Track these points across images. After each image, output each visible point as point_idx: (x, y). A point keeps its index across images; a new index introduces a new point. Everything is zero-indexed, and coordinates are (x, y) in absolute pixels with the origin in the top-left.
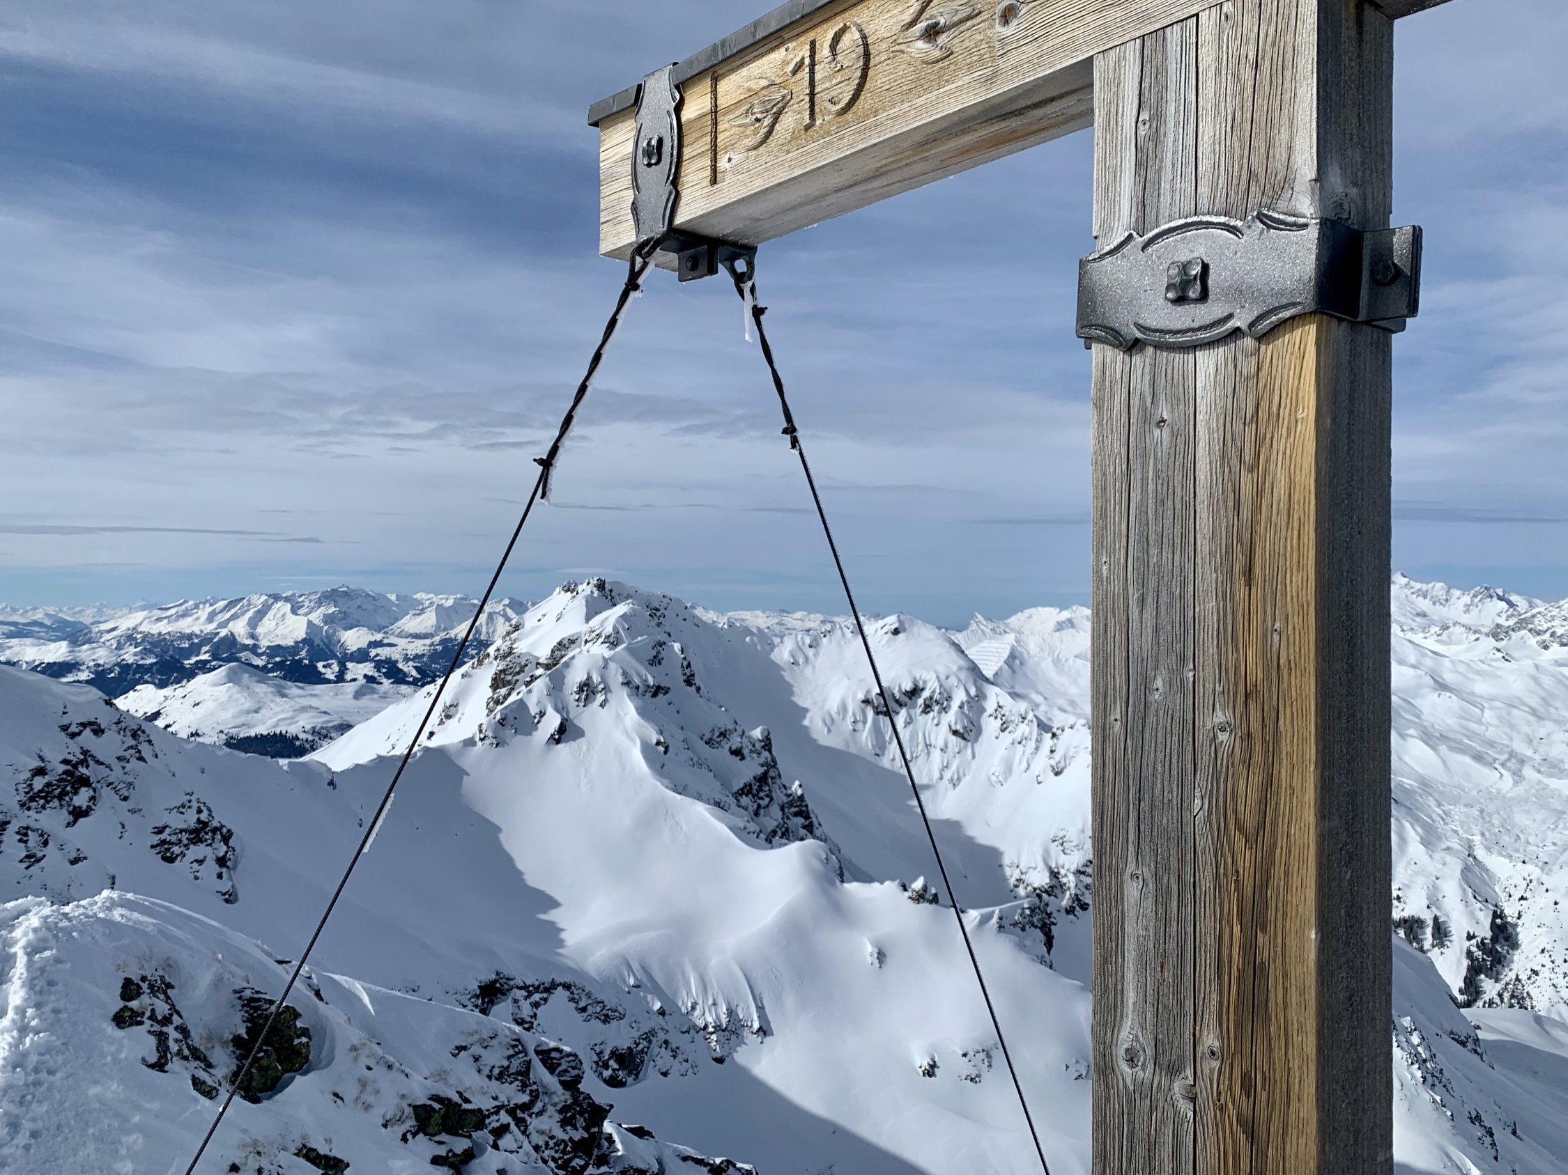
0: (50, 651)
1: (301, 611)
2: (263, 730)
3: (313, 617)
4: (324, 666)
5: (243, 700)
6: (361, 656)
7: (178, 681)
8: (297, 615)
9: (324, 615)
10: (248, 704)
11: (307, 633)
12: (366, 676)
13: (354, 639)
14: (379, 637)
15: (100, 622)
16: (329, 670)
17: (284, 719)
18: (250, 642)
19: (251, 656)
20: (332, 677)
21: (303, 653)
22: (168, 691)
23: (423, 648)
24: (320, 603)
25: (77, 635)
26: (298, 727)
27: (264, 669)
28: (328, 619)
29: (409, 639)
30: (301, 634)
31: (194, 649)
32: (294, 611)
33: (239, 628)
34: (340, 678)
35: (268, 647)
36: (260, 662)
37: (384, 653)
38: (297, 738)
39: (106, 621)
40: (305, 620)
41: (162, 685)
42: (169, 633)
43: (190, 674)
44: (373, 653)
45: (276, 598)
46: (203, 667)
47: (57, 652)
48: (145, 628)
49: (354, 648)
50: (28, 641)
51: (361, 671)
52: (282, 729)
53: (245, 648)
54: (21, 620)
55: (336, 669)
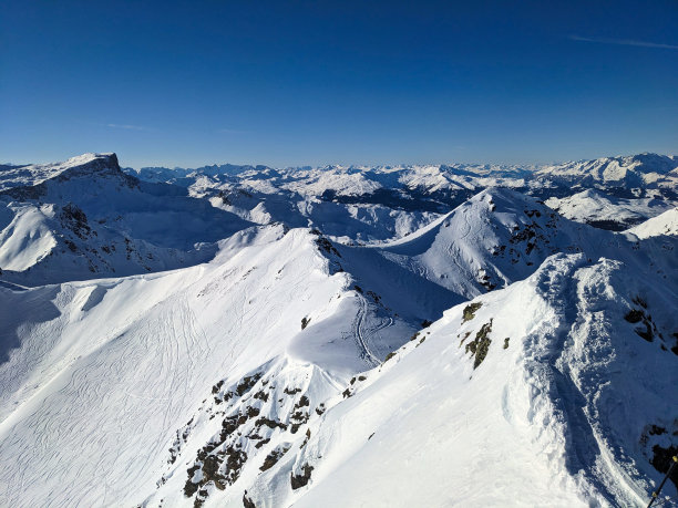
0: (518, 183)
1: (624, 165)
2: (603, 218)
3: (628, 167)
4: (634, 191)
5: (594, 205)
6: (653, 186)
7: (567, 196)
8: (622, 166)
9: (635, 166)
10: (597, 207)
11: (626, 175)
12: (655, 196)
13: (650, 178)
14: (663, 177)
15: (537, 171)
16: (636, 193)
17: (613, 214)
18: (598, 179)
19: (599, 185)
20: (638, 196)
21: (624, 184)
22: (562, 200)
24: (633, 160)
25: (528, 176)
26: (620, 218)
27: (605, 191)
28: (636, 168)
30: (623, 175)
31: (574, 182)
32: (620, 165)
33: (594, 173)
34: (642, 196)
35: (607, 181)
36: (603, 188)
37: (665, 184)
38: (619, 223)
39: (539, 170)
40: (625, 169)
41: (560, 197)
42: (564, 175)
43: (572, 193)
44: (659, 184)
45: (612, 159)
46: (578, 190)
47: (520, 183)
48: (554, 173)
49: (650, 182)
50: (510, 179)
51: (652, 193)
52: (612, 218)
53: (597, 182)
54: (508, 171)
55: (640, 192)
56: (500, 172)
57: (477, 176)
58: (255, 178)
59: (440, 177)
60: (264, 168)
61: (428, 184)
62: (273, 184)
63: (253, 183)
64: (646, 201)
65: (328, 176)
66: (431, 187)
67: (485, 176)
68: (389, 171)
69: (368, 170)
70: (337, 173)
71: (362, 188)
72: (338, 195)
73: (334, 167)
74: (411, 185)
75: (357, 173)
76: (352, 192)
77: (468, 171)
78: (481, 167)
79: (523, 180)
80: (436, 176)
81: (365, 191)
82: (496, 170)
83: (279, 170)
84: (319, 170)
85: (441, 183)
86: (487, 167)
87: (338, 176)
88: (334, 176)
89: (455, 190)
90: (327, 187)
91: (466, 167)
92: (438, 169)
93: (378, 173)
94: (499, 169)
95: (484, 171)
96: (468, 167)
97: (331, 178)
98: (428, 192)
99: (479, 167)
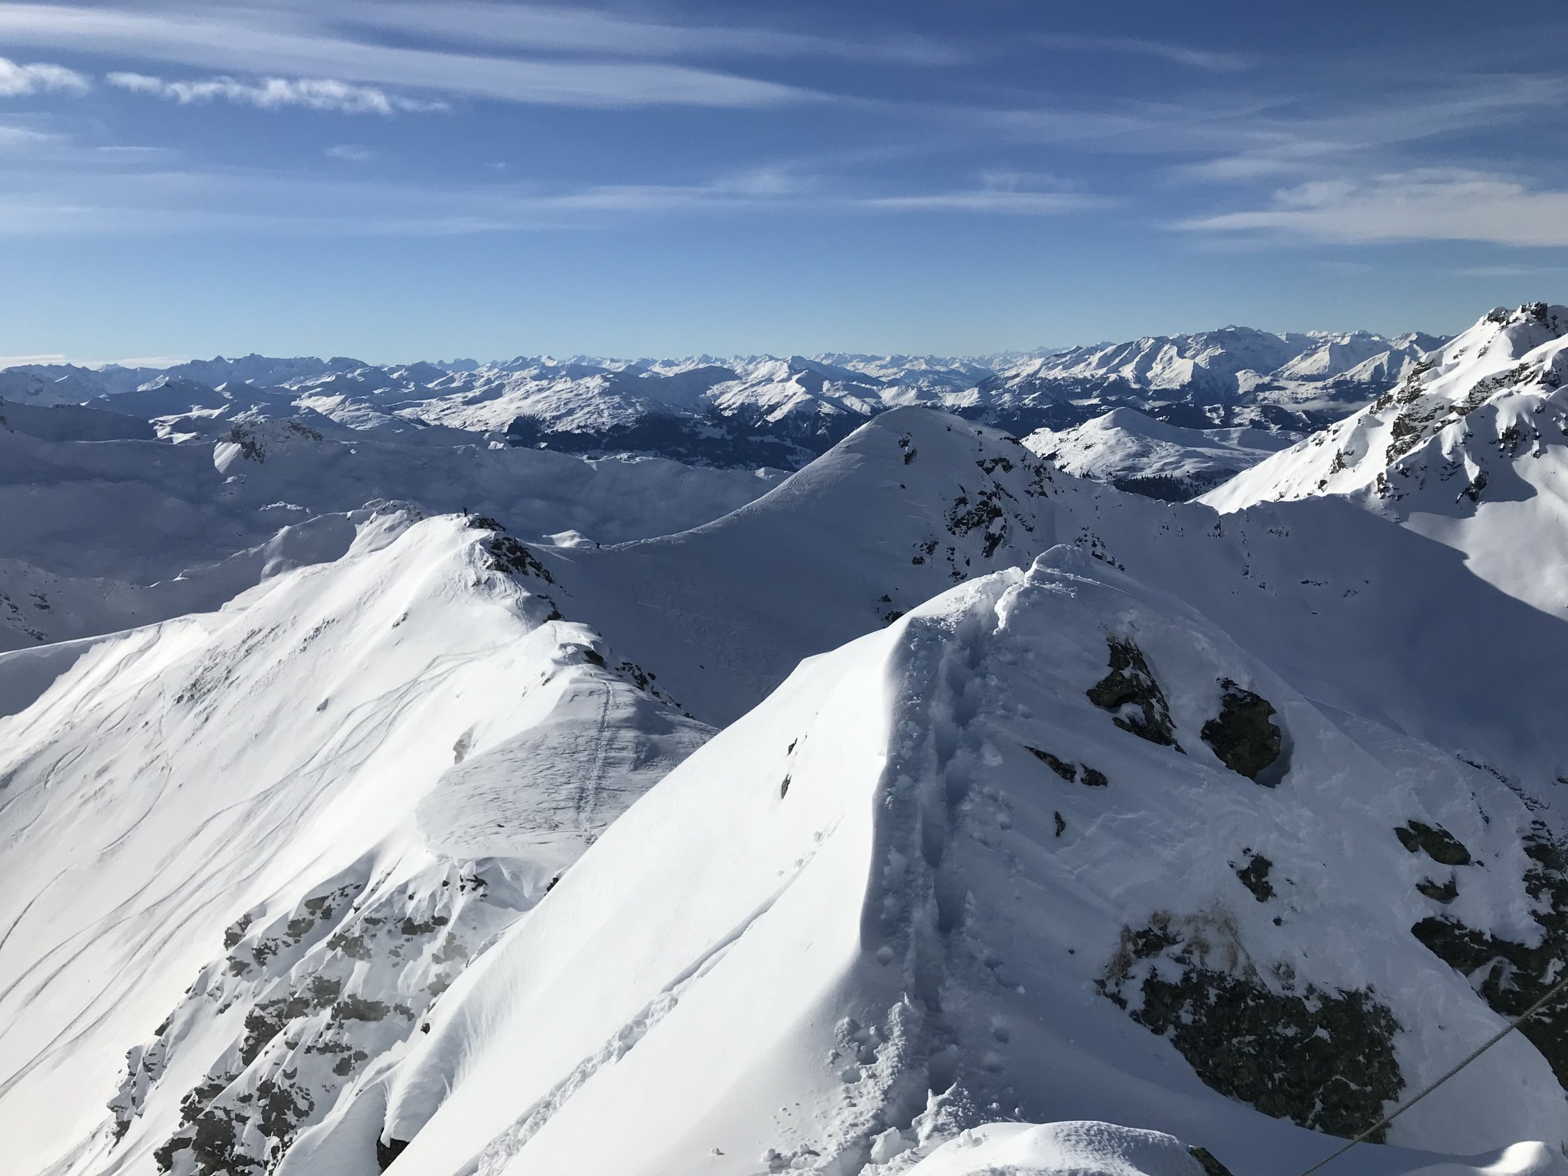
0: (965, 397)
1: (1188, 354)
2: (1148, 473)
3: (1197, 360)
4: (1210, 411)
5: (1130, 444)
6: (1248, 399)
7: (1071, 425)
8: (1183, 358)
9: (1210, 357)
10: (1135, 448)
11: (1192, 377)
12: (1252, 421)
13: (1244, 380)
14: (1267, 379)
15: (1005, 370)
16: (1215, 415)
17: (1171, 463)
18: (1137, 386)
19: (1139, 400)
20: (1217, 422)
21: (1189, 397)
22: (1062, 434)
23: (1314, 391)
24: (1206, 345)
25: (987, 383)
26: (1184, 471)
27: (1150, 413)
28: (1213, 361)
29: (1300, 382)
30: (1187, 377)
31: (1086, 393)
32: (1181, 354)
33: (1128, 372)
34: (1227, 422)
35: (1155, 391)
36: (1147, 406)
37: (1271, 396)
38: (1181, 482)
39: (1010, 368)
40: (1191, 363)
41: (1056, 429)
42: (1063, 378)
43: (1080, 418)
44: (1261, 396)
45: (1164, 341)
46: (1093, 412)
47: (969, 398)
48: (1042, 374)
49: (1242, 391)
50: (949, 388)
51: (1249, 414)
52: (1168, 473)
53: (1134, 391)
54: (943, 369)
55: (1222, 413)
56: (925, 373)
57: (876, 381)
58: (328, 390)
59: (793, 387)
60: (351, 364)
61: (763, 401)
62: (378, 405)
63: (322, 404)
64: (1235, 433)
65: (520, 383)
66: (772, 409)
67: (892, 384)
68: (671, 372)
69: (620, 367)
70: (543, 376)
71: (606, 414)
72: (549, 431)
73: (535, 361)
74: (725, 406)
75: (592, 375)
76: (582, 424)
77: (853, 372)
78: (884, 363)
79: (976, 390)
80: (781, 384)
81: (615, 422)
82: (916, 368)
83: (393, 370)
84: (496, 370)
85: (796, 400)
86: (897, 361)
87: (545, 383)
88: (537, 382)
89: (827, 415)
90: (519, 411)
91: (851, 362)
92: (785, 366)
93: (643, 375)
94: (924, 367)
95: (891, 371)
96: (854, 363)
97: (528, 387)
98: (766, 421)
99: (878, 363)
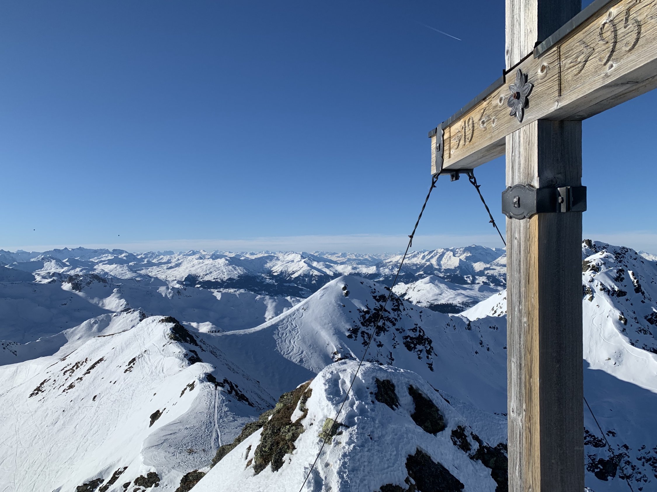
0: (370, 269)
1: (457, 255)
2: (443, 302)
3: (461, 257)
4: (466, 278)
5: (435, 290)
6: (481, 273)
7: (412, 282)
8: (455, 256)
9: (466, 257)
10: (437, 291)
11: (459, 264)
12: (483, 282)
13: (478, 266)
14: (488, 266)
15: (386, 259)
16: (468, 279)
17: (451, 298)
18: (437, 267)
19: (438, 272)
20: (469, 282)
21: (458, 272)
22: (409, 285)
24: (464, 252)
25: (379, 264)
26: (457, 301)
27: (443, 278)
28: (467, 258)
29: (501, 267)
30: (457, 264)
31: (418, 270)
32: (454, 255)
33: (434, 261)
34: (473, 282)
35: (445, 269)
36: (441, 275)
37: (491, 272)
38: (456, 306)
39: (388, 259)
40: (458, 259)
41: (406, 283)
42: (409, 263)
43: (416, 279)
44: (486, 272)
45: (447, 250)
46: (421, 277)
47: (372, 270)
48: (401, 261)
49: (478, 270)
50: (364, 266)
51: (481, 280)
52: (450, 302)
53: (436, 269)
54: (362, 259)
55: (471, 279)
56: (355, 260)
57: (336, 263)
58: (110, 262)
59: (302, 263)
60: (121, 252)
61: (290, 270)
62: (131, 269)
63: (108, 268)
64: (477, 287)
65: (190, 261)
66: (294, 273)
67: (342, 263)
68: (253, 257)
69: (233, 255)
70: (201, 258)
71: (226, 274)
72: (201, 280)
73: (198, 252)
74: (275, 271)
75: (221, 258)
76: (216, 278)
77: (327, 259)
78: (338, 255)
79: (375, 267)
80: (298, 263)
81: (229, 277)
82: (351, 258)
83: (138, 255)
84: (181, 255)
85: (303, 269)
86: (344, 255)
87: (201, 261)
88: (198, 261)
89: (316, 275)
90: (190, 272)
91: (325, 254)
92: (300, 256)
93: (242, 258)
94: (354, 257)
95: (341, 259)
96: (327, 255)
97: (194, 263)
98: (291, 277)
99: (336, 255)
